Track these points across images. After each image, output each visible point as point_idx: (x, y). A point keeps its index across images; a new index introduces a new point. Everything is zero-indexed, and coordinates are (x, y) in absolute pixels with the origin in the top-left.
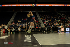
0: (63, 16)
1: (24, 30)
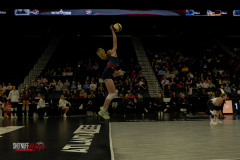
0: (233, 55)
1: (81, 107)
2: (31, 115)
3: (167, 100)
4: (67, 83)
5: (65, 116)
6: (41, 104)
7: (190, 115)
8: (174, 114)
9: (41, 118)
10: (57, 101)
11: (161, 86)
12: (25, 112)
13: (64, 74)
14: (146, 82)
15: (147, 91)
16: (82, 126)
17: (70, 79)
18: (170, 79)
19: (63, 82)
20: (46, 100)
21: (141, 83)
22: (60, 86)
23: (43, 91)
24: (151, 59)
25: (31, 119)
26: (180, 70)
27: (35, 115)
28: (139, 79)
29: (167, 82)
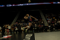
2: (14, 32)
3: (49, 26)
4: (23, 23)
5: (23, 32)
6: (17, 29)
7: (56, 30)
8: (52, 30)
9: (17, 33)
10: (20, 28)
11: (48, 23)
12: (12, 31)
13: (22, 21)
14: (44, 22)
15: (44, 24)
16: (27, 34)
17: (24, 22)
18: (50, 21)
19: (22, 23)
20: (18, 28)
21: (42, 22)
22: (21, 24)
23: (17, 26)
24: (45, 16)
25: (14, 33)
26: (52, 18)
27: (15, 32)
28: (42, 21)
29: (49, 22)
